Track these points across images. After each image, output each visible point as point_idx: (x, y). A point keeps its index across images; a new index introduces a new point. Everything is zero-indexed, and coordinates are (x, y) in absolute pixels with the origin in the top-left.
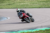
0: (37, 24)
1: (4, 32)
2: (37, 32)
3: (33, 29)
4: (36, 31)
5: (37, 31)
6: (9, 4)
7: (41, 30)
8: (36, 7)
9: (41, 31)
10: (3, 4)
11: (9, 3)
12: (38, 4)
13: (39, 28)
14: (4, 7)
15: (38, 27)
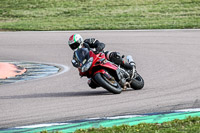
0: (179, 93)
1: (48, 122)
2: (176, 123)
3: (163, 113)
4: (172, 123)
5: (176, 121)
6: (65, 13)
7: (193, 115)
8: (175, 23)
9: (193, 121)
10: (43, 11)
11: (66, 10)
12: (182, 13)
13: (186, 110)
14: (47, 24)
15: (180, 106)
